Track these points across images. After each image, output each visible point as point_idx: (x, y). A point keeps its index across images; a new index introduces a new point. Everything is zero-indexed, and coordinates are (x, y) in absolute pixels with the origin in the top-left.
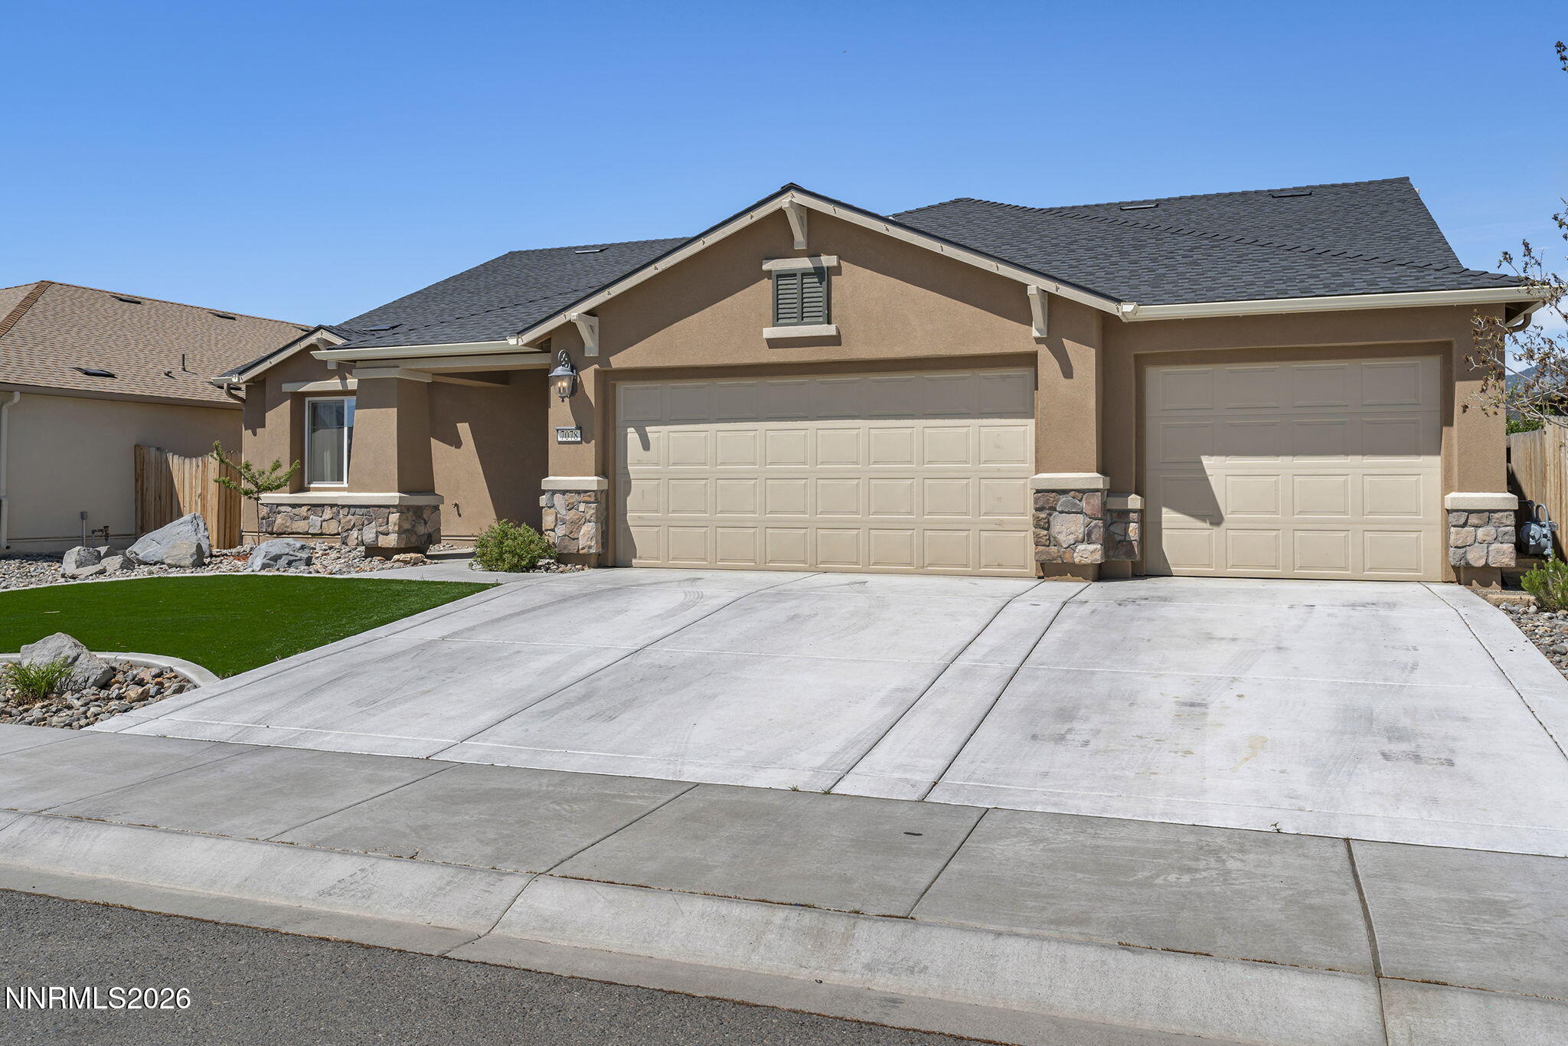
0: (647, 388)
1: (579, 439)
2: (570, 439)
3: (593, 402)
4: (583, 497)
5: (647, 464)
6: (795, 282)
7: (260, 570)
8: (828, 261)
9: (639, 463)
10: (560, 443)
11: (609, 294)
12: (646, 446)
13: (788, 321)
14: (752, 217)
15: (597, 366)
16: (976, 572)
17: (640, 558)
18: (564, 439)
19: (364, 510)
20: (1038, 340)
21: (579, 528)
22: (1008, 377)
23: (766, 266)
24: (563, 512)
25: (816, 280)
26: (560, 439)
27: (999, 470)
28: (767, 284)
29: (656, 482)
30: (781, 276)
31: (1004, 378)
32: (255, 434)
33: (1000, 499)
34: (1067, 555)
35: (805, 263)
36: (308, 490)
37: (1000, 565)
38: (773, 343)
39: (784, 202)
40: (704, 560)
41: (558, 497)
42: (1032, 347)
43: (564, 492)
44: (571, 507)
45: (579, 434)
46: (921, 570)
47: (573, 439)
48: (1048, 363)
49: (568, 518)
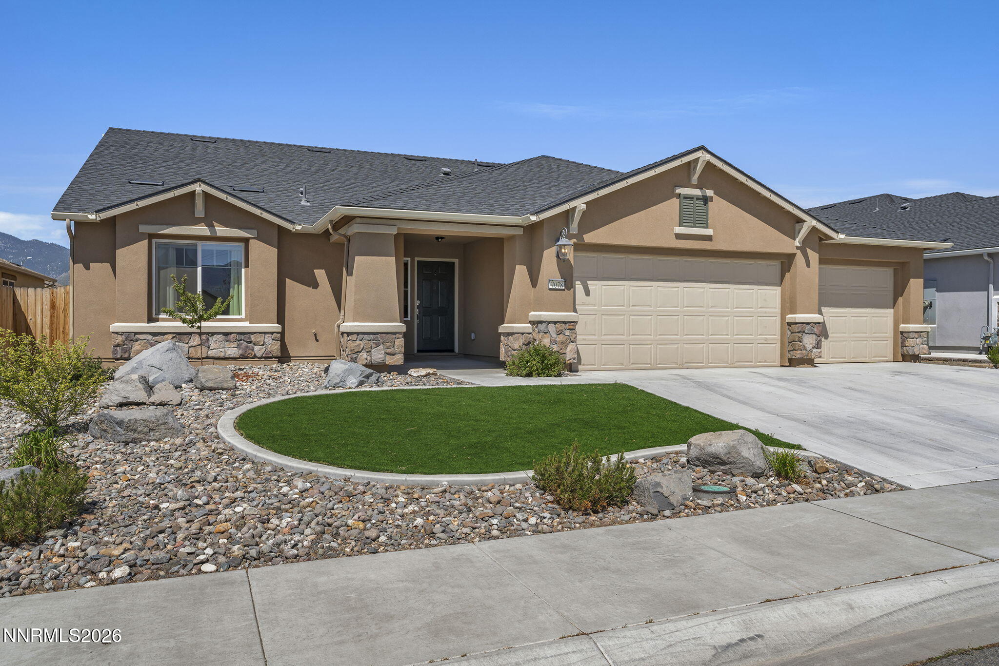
0: (588, 257)
1: (564, 288)
2: (557, 287)
3: (573, 263)
4: (567, 326)
5: (588, 305)
6: (692, 202)
7: (357, 387)
8: (710, 193)
9: (583, 304)
10: (550, 289)
11: (598, 194)
12: (587, 293)
13: (688, 224)
14: (682, 161)
15: (575, 240)
16: (755, 365)
17: (584, 365)
18: (554, 287)
19: (372, 337)
20: (797, 248)
21: (566, 347)
22: (770, 265)
23: (679, 191)
24: (554, 336)
25: (702, 203)
26: (551, 287)
27: (765, 312)
28: (675, 202)
29: (594, 316)
30: (687, 197)
31: (768, 265)
32: (87, 268)
33: (766, 327)
34: (809, 355)
35: (697, 192)
36: (157, 320)
37: (765, 361)
38: (679, 236)
39: (699, 154)
40: (622, 364)
41: (551, 326)
42: (795, 251)
43: (555, 323)
44: (559, 333)
45: (563, 284)
46: (732, 365)
47: (560, 288)
48: (800, 259)
49: (558, 340)
